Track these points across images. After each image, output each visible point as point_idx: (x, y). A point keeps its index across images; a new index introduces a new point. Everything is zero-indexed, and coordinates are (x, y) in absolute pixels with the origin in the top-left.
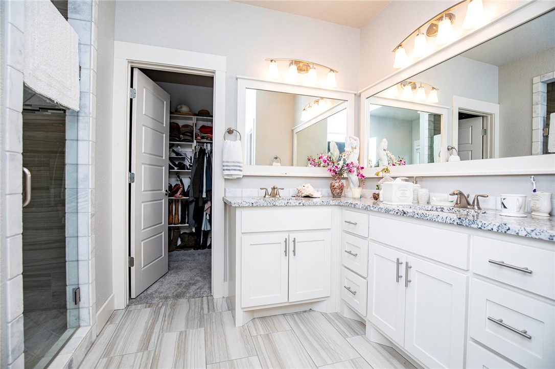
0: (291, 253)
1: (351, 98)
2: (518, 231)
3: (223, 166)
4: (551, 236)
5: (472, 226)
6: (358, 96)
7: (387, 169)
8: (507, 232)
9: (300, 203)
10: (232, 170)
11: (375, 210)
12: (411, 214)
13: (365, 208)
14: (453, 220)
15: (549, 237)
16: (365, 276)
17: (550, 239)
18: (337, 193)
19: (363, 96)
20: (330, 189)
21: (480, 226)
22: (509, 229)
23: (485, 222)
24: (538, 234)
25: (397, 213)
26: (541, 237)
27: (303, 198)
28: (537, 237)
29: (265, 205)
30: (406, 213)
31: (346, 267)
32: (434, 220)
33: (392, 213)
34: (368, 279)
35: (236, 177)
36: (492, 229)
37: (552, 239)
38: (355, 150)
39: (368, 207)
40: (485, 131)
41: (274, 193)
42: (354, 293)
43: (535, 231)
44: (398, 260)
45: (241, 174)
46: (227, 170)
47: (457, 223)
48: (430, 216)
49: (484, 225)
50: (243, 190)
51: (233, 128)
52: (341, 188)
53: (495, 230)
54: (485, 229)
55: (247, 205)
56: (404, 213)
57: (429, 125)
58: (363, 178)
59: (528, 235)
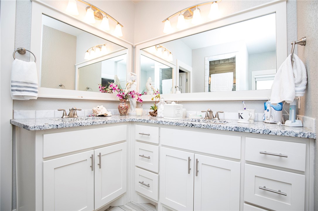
0: (97, 167)
1: (130, 48)
2: (276, 133)
3: (12, 86)
4: (296, 134)
5: (246, 131)
6: (134, 48)
7: (159, 96)
8: (270, 134)
9: (104, 122)
10: (23, 91)
11: (167, 124)
12: (199, 126)
13: (157, 123)
14: (231, 128)
15: (295, 135)
16: (157, 172)
17: (295, 136)
18: (123, 112)
19: (138, 48)
20: (118, 110)
21: (251, 131)
22: (271, 132)
23: (254, 129)
24: (288, 133)
25: (186, 125)
26: (290, 135)
27: (98, 117)
28: (288, 136)
29: (72, 126)
30: (194, 125)
31: (138, 167)
32: (217, 129)
33: (182, 125)
34: (159, 173)
35: (29, 99)
36: (259, 133)
37: (297, 136)
38: (135, 83)
39: (161, 122)
40: (187, 80)
41: (72, 114)
42: (148, 186)
43: (287, 132)
44: (189, 158)
45: (36, 95)
46: (17, 90)
47: (235, 130)
48: (214, 127)
49: (254, 130)
50: (37, 111)
51: (24, 48)
52: (127, 109)
53: (261, 133)
54: (255, 133)
55: (50, 128)
56: (193, 125)
57: (160, 74)
58: (141, 102)
59: (283, 134)
